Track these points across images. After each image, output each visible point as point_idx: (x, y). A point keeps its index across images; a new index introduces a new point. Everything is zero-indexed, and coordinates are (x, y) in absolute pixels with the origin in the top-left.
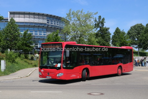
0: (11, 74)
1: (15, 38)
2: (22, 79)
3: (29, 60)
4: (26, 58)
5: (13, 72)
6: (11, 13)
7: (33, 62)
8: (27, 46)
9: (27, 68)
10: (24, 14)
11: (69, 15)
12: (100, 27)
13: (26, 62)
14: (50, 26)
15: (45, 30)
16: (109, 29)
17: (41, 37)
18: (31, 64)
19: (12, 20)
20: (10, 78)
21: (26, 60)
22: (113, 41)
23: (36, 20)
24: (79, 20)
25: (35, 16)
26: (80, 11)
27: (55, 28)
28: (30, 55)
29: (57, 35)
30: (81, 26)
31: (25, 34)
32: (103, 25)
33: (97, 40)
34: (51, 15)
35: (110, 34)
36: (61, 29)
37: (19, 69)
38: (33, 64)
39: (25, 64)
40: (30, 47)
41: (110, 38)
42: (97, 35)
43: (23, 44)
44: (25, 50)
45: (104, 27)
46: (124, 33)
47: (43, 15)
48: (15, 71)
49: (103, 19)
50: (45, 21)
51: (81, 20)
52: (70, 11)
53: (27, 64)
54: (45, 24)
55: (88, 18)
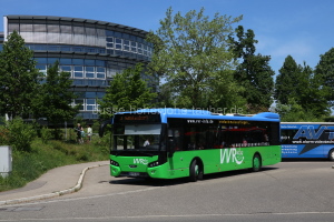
0: (28, 184)
1: (26, 85)
3: (67, 142)
4: (57, 137)
5: (32, 177)
6: (11, 21)
7: (76, 148)
8: (58, 105)
9: (64, 163)
10: (46, 21)
11: (166, 25)
12: (246, 56)
13: (58, 148)
14: (114, 55)
15: (102, 63)
16: (268, 59)
18: (73, 153)
19: (15, 37)
20: (31, 198)
21: (58, 143)
22: (278, 91)
23: (79, 39)
24: (193, 37)
25: (76, 29)
26: (197, 13)
28: (67, 130)
29: (136, 78)
30: (199, 53)
31: (52, 73)
32: (253, 50)
33: (242, 89)
34: (117, 26)
35: (273, 73)
36: (145, 62)
37: (45, 170)
38: (78, 155)
39: (57, 153)
40: (67, 108)
41: (272, 84)
42: (237, 76)
43: (47, 103)
44: (54, 117)
45: (256, 54)
46: (307, 70)
47: (96, 25)
48: (38, 176)
49: (250, 34)
50: (102, 42)
51: (200, 36)
52: (169, 14)
53: (63, 154)
54: (102, 49)
55: (215, 32)
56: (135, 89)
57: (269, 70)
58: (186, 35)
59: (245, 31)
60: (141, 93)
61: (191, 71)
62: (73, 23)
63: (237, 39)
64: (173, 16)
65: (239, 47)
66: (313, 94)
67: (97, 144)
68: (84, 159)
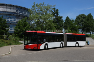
3: (5, 39)
4: (2, 38)
7: (8, 41)
8: (2, 29)
9: (4, 46)
12: (56, 16)
13: (2, 41)
14: (18, 15)
15: (15, 17)
16: (62, 17)
18: (7, 43)
21: (2, 40)
25: (7, 7)
27: (22, 16)
28: (5, 36)
29: (25, 21)
30: (43, 15)
32: (58, 15)
33: (55, 25)
34: (19, 7)
38: (8, 43)
39: (2, 43)
41: (63, 24)
42: (53, 22)
45: (59, 16)
46: (73, 20)
47: (13, 6)
49: (57, 10)
50: (15, 11)
51: (43, 10)
52: (34, 4)
53: (4, 43)
54: (15, 13)
55: (48, 9)
56: (25, 24)
57: (62, 20)
58: (40, 10)
59: (56, 9)
60: (27, 26)
61: (41, 20)
62: (7, 5)
63: (53, 11)
65: (54, 14)
66: (74, 27)
67: (14, 40)
68: (10, 44)
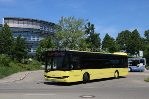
0: (5, 78)
1: (9, 43)
2: (16, 82)
3: (23, 64)
4: (20, 62)
5: (7, 75)
6: (5, 19)
7: (26, 66)
8: (20, 50)
9: (21, 71)
10: (18, 19)
11: (61, 22)
12: (91, 33)
13: (19, 66)
14: (43, 32)
15: (39, 35)
16: (99, 35)
17: (35, 42)
18: (25, 68)
19: (6, 25)
20: (4, 82)
21: (20, 64)
22: (102, 47)
23: (30, 26)
24: (71, 26)
25: (29, 22)
27: (48, 34)
28: (24, 59)
29: (50, 41)
30: (73, 32)
31: (18, 38)
32: (94, 31)
33: (88, 45)
34: (44, 22)
35: (100, 40)
36: (53, 35)
37: (13, 73)
38: (27, 68)
39: (19, 67)
40: (23, 51)
41: (100, 44)
42: (87, 41)
43: (16, 49)
44: (18, 54)
45: (94, 33)
46: (112, 39)
47: (37, 21)
48: (9, 75)
49: (93, 25)
50: (39, 27)
51: (73, 26)
52: (62, 18)
53: (21, 68)
54: (39, 30)
55: (79, 25)
56: (49, 45)
57: (99, 38)
58: (68, 26)
60: (51, 46)
61: (70, 39)
62: (28, 20)
63: (88, 27)
64: (63, 19)
65: (89, 30)
66: (114, 47)
67: (34, 64)
68: (29, 70)
